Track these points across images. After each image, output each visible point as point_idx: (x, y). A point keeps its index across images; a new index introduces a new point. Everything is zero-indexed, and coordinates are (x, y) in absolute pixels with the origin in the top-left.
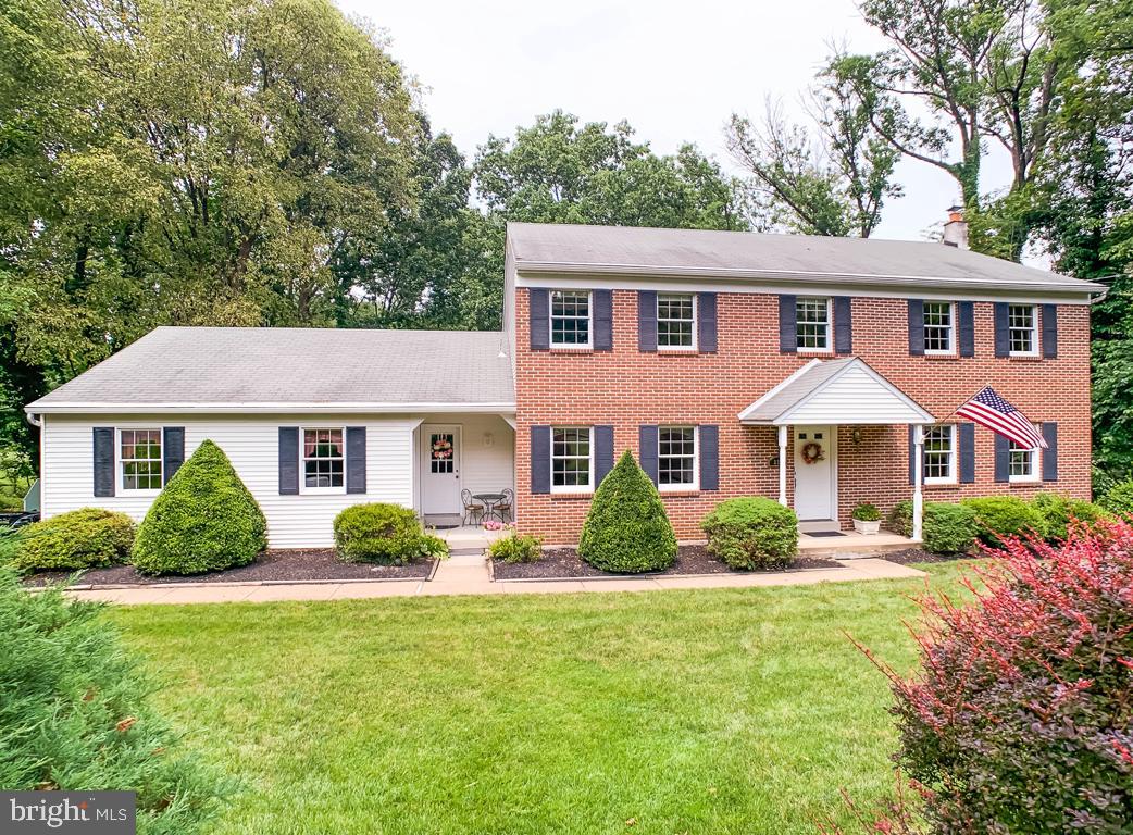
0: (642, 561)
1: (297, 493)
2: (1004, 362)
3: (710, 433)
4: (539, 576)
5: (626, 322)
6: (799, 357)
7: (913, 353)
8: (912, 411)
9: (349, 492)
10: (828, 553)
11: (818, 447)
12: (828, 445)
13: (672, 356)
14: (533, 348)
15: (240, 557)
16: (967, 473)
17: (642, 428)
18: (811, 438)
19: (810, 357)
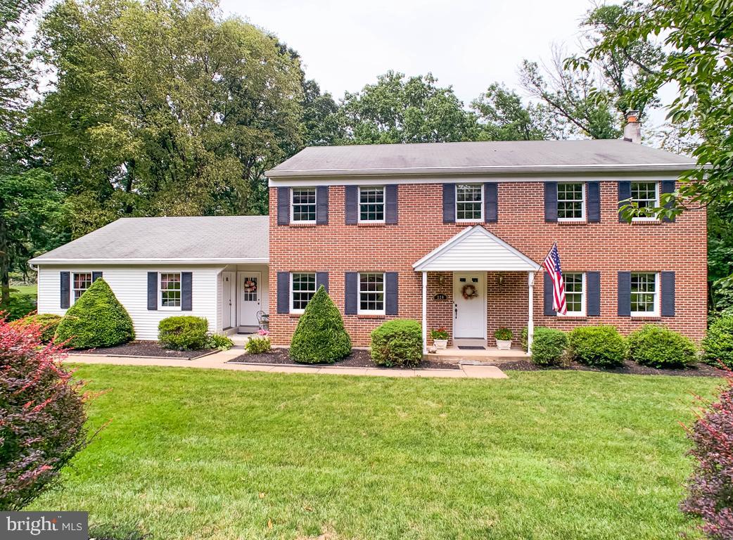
0: (314, 356)
1: (156, 309)
2: (626, 226)
3: (393, 277)
4: (255, 362)
5: (337, 206)
6: (457, 226)
7: (548, 221)
8: (524, 262)
9: (183, 310)
10: (456, 359)
11: (472, 287)
12: (481, 286)
13: (367, 227)
14: (280, 224)
15: (105, 342)
16: (594, 310)
17: (346, 273)
18: (469, 281)
19: (465, 226)
